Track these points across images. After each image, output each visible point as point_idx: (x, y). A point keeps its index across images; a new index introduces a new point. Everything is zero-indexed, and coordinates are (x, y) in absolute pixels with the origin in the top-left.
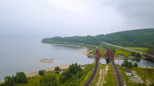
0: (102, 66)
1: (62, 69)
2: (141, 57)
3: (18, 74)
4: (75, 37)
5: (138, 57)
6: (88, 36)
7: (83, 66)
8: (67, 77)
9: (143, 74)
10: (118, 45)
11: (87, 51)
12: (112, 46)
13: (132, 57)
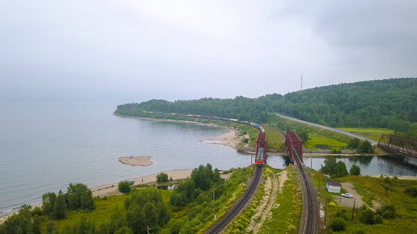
0: (271, 171)
1: (173, 179)
2: (372, 152)
3: (72, 188)
4: (205, 99)
5: (364, 153)
6: (239, 99)
7: (226, 173)
8: (189, 196)
9: (369, 189)
10: (316, 122)
11: (235, 137)
12: (300, 124)
13: (348, 153)
